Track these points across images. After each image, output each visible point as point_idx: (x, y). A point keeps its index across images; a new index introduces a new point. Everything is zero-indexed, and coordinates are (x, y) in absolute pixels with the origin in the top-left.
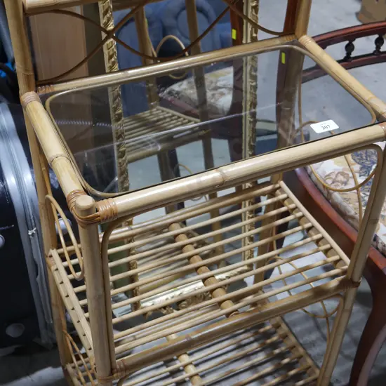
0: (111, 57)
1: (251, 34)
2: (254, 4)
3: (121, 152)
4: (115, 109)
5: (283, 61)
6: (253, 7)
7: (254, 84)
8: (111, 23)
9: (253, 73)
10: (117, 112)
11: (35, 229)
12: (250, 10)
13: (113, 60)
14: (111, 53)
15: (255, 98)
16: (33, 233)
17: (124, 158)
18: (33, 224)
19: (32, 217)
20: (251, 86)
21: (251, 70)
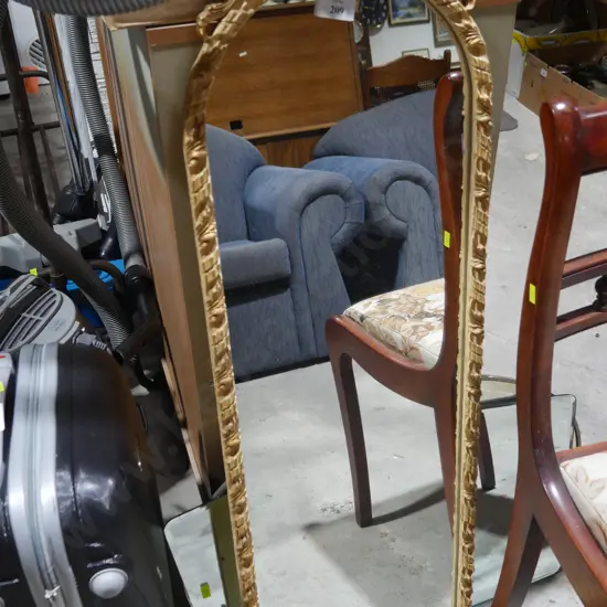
0: (211, 286)
1: (475, 245)
2: (481, 194)
3: (231, 447)
4: (221, 375)
5: (533, 299)
6: (478, 199)
7: (477, 331)
8: (212, 227)
9: (477, 313)
10: (223, 381)
11: (57, 588)
12: (473, 203)
13: (214, 290)
14: (210, 279)
15: (480, 355)
16: (53, 597)
17: (236, 457)
18: (54, 581)
19: (50, 570)
20: (473, 334)
21: (473, 307)
